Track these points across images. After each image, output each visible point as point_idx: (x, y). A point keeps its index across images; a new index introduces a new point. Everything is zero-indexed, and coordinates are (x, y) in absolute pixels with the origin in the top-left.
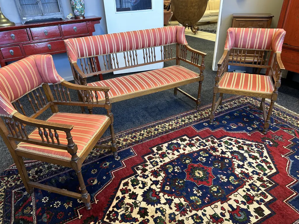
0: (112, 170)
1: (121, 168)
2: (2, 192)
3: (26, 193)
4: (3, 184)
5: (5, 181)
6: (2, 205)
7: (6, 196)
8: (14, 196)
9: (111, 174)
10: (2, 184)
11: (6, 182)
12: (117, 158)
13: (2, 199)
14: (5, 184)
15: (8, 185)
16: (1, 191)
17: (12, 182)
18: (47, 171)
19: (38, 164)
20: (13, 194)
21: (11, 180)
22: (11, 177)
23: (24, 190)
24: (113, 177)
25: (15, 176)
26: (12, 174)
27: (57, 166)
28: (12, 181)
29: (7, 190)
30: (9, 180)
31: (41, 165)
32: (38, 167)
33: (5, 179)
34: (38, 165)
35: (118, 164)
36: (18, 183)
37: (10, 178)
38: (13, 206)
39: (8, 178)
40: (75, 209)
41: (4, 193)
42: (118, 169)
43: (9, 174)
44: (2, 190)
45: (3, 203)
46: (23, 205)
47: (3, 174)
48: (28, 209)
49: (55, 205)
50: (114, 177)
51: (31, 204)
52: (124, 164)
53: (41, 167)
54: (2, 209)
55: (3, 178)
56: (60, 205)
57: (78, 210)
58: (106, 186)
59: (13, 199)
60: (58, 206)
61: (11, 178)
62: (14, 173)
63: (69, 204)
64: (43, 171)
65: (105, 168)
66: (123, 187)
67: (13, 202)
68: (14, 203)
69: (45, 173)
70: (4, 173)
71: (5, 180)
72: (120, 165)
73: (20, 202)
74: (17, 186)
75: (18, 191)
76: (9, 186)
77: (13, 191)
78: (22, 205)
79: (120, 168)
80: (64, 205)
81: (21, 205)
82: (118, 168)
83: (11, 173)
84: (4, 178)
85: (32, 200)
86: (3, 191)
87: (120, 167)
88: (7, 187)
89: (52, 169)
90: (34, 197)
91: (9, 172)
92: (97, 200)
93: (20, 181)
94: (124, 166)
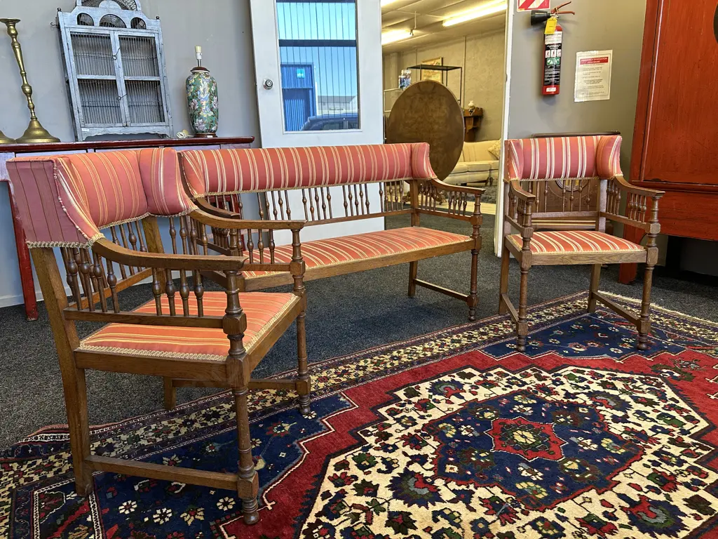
0: (300, 439)
1: (323, 434)
2: (3, 497)
3: (72, 496)
4: (6, 480)
5: (12, 473)
6: (6, 524)
7: (16, 504)
8: (40, 504)
9: (298, 447)
10: (2, 479)
11: (14, 475)
12: (308, 414)
13: (4, 512)
14: (11, 479)
15: (22, 481)
16: (2, 495)
17: (32, 473)
18: (128, 447)
19: (101, 435)
20: (36, 500)
21: (29, 471)
22: (30, 462)
23: (67, 489)
24: (305, 452)
25: (39, 461)
26: (31, 455)
27: (153, 436)
28: (33, 471)
29: (17, 493)
30: (22, 469)
31: (110, 435)
32: (103, 441)
33: (12, 467)
34: (100, 436)
35: (314, 427)
36: (50, 475)
37: (25, 466)
38: (37, 524)
39: (21, 464)
40: (212, 524)
41: (10, 499)
42: (314, 436)
43: (24, 454)
44: (3, 493)
45: (7, 520)
46: (67, 521)
47: (10, 454)
48: (79, 530)
49: (156, 518)
50: (308, 453)
51: (89, 519)
52: (330, 426)
53: (110, 440)
54: (4, 533)
55: (9, 463)
56: (170, 518)
57: (221, 526)
59: (36, 510)
60: (164, 520)
61: (29, 466)
62: (36, 454)
63: (196, 514)
64: (116, 448)
65: (282, 436)
66: (335, 472)
67: (36, 518)
68: (40, 520)
69: (123, 450)
70: (12, 451)
71: (12, 470)
72: (320, 428)
73: (56, 516)
74: (45, 482)
75: (49, 491)
76: (25, 481)
77: (36, 492)
78: (63, 522)
79: (320, 434)
80: (182, 516)
81: (59, 522)
82: (316, 433)
83: (30, 451)
84: (10, 465)
85: (91, 509)
86: (7, 493)
87: (320, 432)
88: (19, 486)
89: (140, 442)
90: (95, 503)
91: (25, 449)
92: (270, 502)
93: (54, 470)
94: (330, 430)
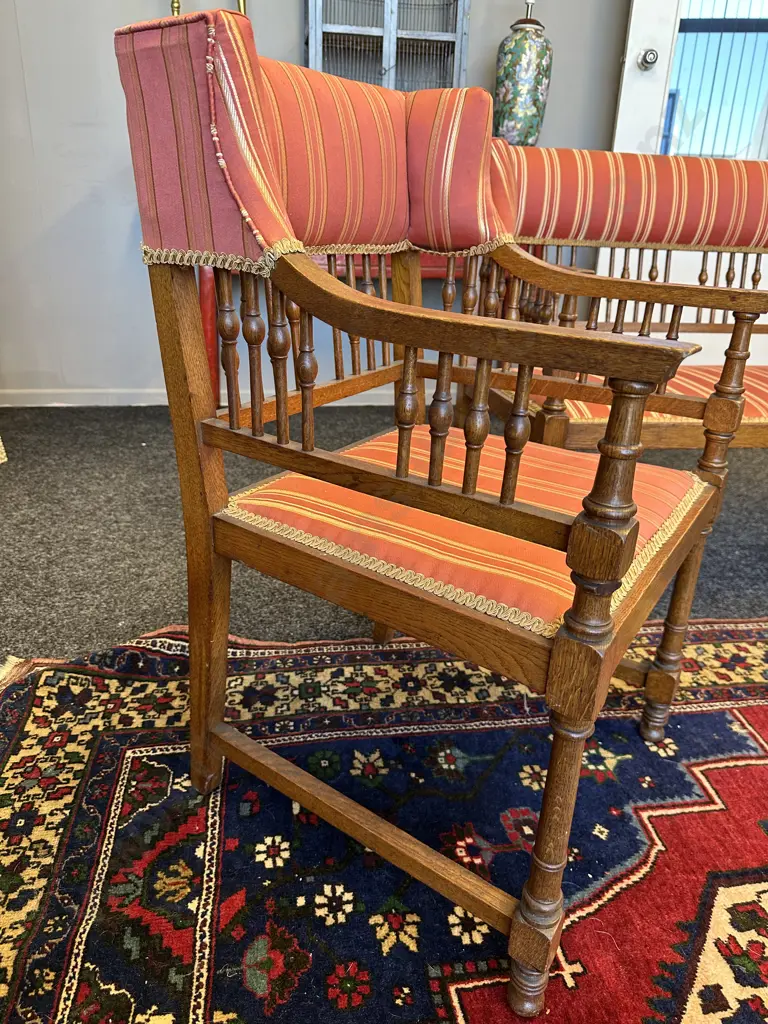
0: (641, 804)
1: (696, 809)
2: (79, 744)
3: (183, 783)
4: (94, 707)
5: (105, 696)
6: (66, 806)
7: (95, 765)
8: (129, 781)
9: (635, 823)
10: (89, 704)
11: (108, 701)
12: (658, 743)
13: (70, 776)
14: (102, 708)
15: (115, 719)
16: (80, 738)
17: (135, 709)
18: (297, 705)
19: (260, 662)
20: (126, 768)
21: (132, 702)
22: (137, 684)
23: (179, 764)
24: (653, 843)
25: (152, 687)
26: (141, 672)
27: (344, 692)
28: (137, 705)
29: (103, 742)
30: (123, 695)
31: (273, 669)
32: (260, 676)
33: (108, 686)
34: (258, 665)
35: (670, 783)
36: (161, 723)
37: (129, 690)
38: (111, 832)
39: (124, 684)
40: (434, 972)
42: (674, 806)
43: (132, 666)
44: (82, 734)
45: (69, 799)
46: (162, 843)
47: (108, 661)
48: (176, 874)
49: (321, 906)
50: (660, 847)
51: (199, 852)
52: (712, 792)
53: (270, 678)
54: (57, 828)
55: (104, 678)
56: (348, 916)
57: (452, 989)
58: (617, 888)
59: (119, 793)
60: (335, 918)
61: (135, 691)
62: (149, 673)
63: (401, 928)
64: (277, 698)
65: (599, 780)
66: (734, 933)
67: (115, 811)
68: (121, 819)
69: (288, 709)
70: (113, 658)
71: (107, 691)
72: (686, 789)
73: (142, 825)
74: (150, 734)
75: (150, 758)
76: (120, 722)
77: (129, 753)
78: (155, 839)
79: (687, 805)
80: (372, 921)
81: (147, 840)
82: (678, 800)
83: (141, 664)
84: (107, 682)
85: (207, 828)
86: (87, 737)
87: (688, 799)
88: (108, 728)
89: (319, 700)
90: (217, 818)
91: (134, 658)
92: (571, 963)
93: (170, 713)
94: (713, 803)
